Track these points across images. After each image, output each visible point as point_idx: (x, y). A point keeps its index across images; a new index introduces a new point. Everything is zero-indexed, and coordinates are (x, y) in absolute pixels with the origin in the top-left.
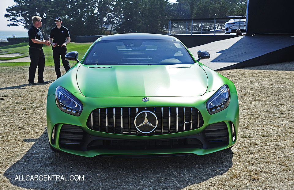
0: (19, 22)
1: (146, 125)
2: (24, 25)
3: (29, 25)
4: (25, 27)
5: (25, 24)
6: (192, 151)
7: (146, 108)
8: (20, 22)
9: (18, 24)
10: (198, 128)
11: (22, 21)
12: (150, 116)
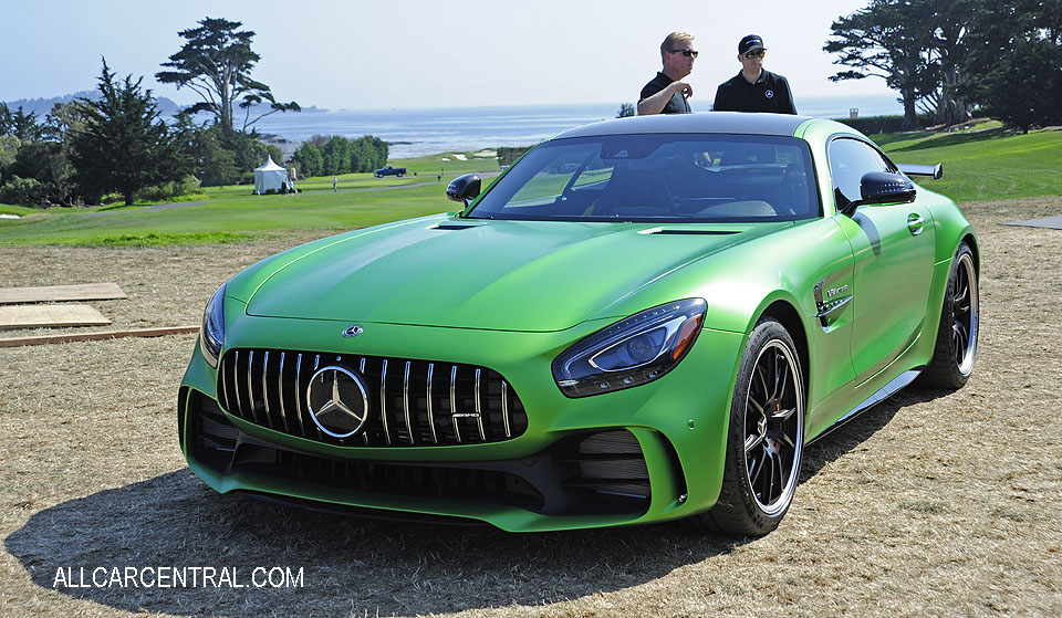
0: (868, 66)
1: (336, 412)
2: (888, 74)
3: (902, 72)
4: (889, 81)
5: (888, 69)
6: (479, 514)
7: (339, 359)
8: (874, 64)
9: (865, 73)
10: (509, 438)
11: (880, 62)
12: (345, 383)
